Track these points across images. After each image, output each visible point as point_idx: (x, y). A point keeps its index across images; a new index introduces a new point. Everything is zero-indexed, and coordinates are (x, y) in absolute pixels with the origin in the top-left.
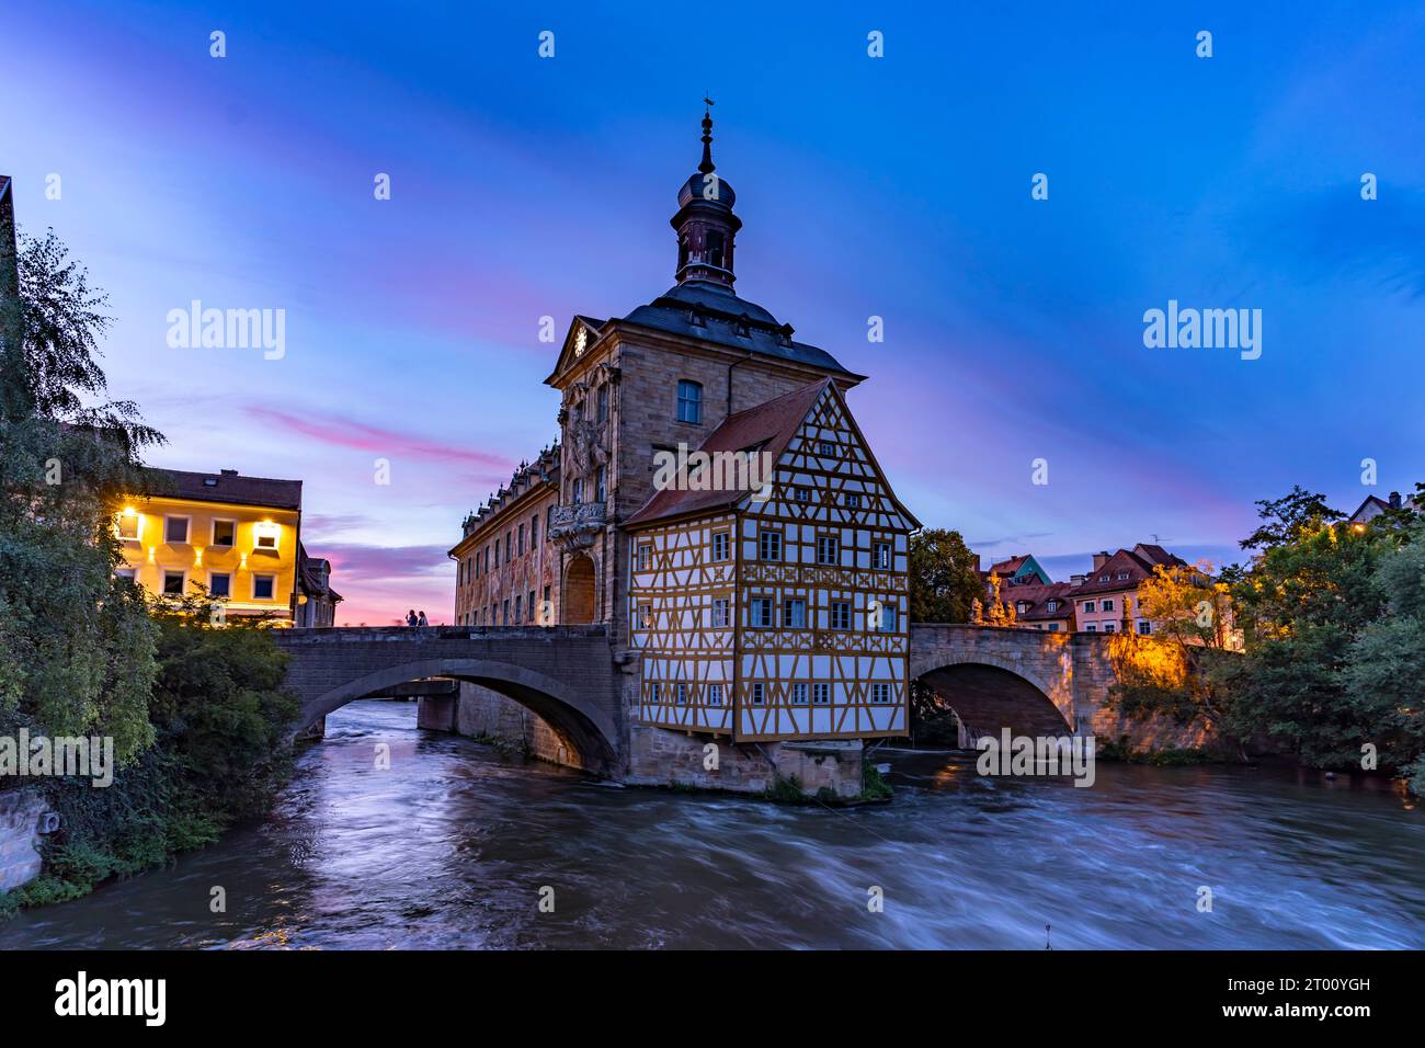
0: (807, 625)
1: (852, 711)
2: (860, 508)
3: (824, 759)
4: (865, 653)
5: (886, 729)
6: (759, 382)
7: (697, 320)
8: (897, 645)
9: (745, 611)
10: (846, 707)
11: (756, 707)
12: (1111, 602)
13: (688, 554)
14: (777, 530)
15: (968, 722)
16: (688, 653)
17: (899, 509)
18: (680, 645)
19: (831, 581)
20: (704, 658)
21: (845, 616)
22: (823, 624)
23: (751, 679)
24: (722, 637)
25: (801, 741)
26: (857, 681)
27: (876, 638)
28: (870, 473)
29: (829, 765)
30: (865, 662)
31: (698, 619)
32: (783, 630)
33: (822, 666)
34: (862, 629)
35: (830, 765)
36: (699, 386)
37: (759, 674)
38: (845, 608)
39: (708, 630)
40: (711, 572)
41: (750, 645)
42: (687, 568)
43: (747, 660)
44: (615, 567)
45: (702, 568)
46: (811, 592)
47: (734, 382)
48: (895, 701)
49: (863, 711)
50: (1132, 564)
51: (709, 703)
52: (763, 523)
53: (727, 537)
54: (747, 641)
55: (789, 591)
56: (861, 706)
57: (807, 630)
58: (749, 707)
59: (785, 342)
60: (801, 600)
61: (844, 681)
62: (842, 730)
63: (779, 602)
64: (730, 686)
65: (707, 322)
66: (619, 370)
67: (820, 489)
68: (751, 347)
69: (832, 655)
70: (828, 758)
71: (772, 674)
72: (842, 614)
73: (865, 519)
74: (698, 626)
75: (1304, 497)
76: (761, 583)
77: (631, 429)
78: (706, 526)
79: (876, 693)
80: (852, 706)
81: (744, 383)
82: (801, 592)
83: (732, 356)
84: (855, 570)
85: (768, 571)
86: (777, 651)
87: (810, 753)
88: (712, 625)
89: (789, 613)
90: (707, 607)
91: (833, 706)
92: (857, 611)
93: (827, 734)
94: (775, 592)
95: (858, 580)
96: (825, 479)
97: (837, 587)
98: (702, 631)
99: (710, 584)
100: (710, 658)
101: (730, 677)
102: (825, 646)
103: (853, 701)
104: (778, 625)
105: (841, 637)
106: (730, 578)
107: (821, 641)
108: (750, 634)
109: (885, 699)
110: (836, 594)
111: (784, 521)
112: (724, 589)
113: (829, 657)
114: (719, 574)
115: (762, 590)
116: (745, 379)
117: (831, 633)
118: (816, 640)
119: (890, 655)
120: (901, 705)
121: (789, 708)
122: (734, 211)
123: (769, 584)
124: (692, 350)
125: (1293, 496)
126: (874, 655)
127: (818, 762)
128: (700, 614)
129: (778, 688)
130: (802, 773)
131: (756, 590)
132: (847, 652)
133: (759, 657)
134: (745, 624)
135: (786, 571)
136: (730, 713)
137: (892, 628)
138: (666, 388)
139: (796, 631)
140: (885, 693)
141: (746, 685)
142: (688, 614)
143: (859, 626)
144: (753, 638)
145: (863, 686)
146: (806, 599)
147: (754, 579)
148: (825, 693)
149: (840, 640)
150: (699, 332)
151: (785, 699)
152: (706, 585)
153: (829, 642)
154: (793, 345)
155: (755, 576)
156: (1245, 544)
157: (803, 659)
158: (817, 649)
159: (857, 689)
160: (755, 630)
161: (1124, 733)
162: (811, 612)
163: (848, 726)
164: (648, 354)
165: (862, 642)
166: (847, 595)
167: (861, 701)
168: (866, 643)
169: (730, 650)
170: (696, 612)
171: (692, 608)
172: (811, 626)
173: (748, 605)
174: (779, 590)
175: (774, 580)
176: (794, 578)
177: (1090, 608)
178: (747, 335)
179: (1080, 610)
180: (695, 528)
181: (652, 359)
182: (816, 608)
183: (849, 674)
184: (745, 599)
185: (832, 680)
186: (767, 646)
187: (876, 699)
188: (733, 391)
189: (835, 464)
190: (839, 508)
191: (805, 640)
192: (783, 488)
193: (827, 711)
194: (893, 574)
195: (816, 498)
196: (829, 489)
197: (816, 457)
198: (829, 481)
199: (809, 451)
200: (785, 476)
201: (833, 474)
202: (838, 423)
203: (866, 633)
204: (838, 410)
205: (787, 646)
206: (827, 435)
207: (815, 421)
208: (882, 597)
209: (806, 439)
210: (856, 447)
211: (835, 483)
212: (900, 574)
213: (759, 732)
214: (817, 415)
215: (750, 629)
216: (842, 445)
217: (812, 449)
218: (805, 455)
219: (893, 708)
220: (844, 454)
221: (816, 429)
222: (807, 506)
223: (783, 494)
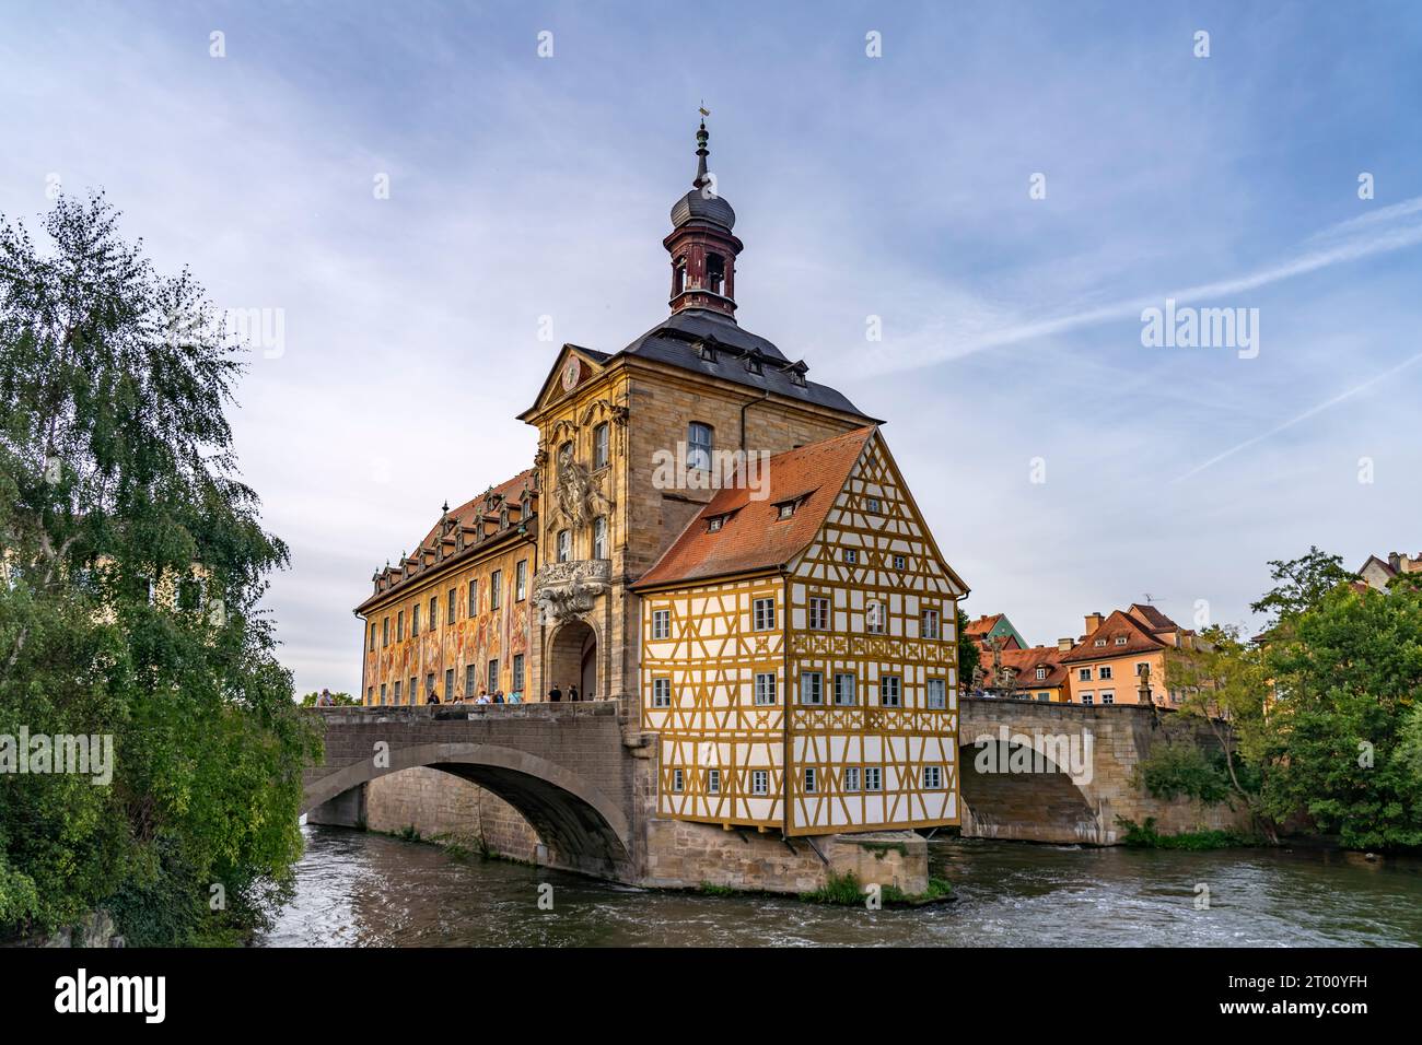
0: (857, 702)
1: (904, 797)
2: (908, 571)
3: (885, 853)
4: (916, 732)
5: (939, 817)
6: (773, 425)
7: (707, 355)
8: (947, 723)
9: (795, 686)
10: (897, 793)
11: (808, 796)
12: (1109, 669)
13: (720, 622)
14: (825, 596)
15: (975, 806)
16: (722, 735)
17: (946, 571)
18: (710, 724)
19: (881, 652)
20: (743, 740)
21: (894, 691)
22: (874, 701)
23: (802, 763)
24: (767, 717)
25: (855, 834)
26: (908, 764)
27: (926, 716)
28: (917, 532)
29: (891, 860)
30: (916, 742)
31: (734, 696)
32: (833, 708)
33: (873, 748)
34: (912, 706)
35: (893, 860)
36: (710, 428)
37: (810, 758)
38: (894, 682)
39: (748, 709)
40: (751, 642)
41: (801, 726)
42: (719, 637)
43: (798, 742)
44: (625, 635)
45: (740, 637)
46: (861, 664)
47: (747, 424)
48: (946, 786)
49: (914, 797)
50: (1130, 627)
51: (751, 791)
52: (811, 588)
53: (770, 603)
54: (797, 721)
55: (839, 664)
56: (914, 792)
57: (857, 708)
58: (801, 796)
59: (798, 381)
60: (852, 674)
61: (895, 764)
62: (894, 820)
63: (829, 676)
64: (779, 773)
65: (718, 357)
66: (626, 409)
67: (868, 550)
68: (764, 386)
69: (883, 736)
70: (890, 852)
71: (823, 759)
72: (891, 688)
73: (912, 584)
74: (735, 704)
75: (1320, 559)
76: (811, 655)
77: (640, 477)
78: (744, 590)
79: (927, 777)
80: (904, 792)
81: (757, 426)
82: (851, 665)
83: (746, 395)
84: (904, 640)
85: (817, 641)
86: (828, 732)
87: (869, 847)
88: (754, 703)
89: (838, 689)
90: (747, 682)
91: (885, 793)
92: (906, 685)
93: (879, 825)
94: (825, 665)
95: (908, 651)
96: (872, 538)
97: (887, 659)
98: (740, 710)
99: (752, 656)
100: (751, 741)
101: (778, 760)
102: (876, 725)
103: (905, 787)
104: (829, 703)
105: (892, 714)
106: (776, 650)
107: (872, 720)
108: (801, 713)
109: (936, 784)
110: (885, 667)
111: (832, 585)
112: (769, 662)
113: (879, 738)
114: (762, 645)
115: (812, 663)
116: (758, 422)
117: (881, 711)
118: (867, 719)
119: (940, 735)
120: (953, 791)
121: (841, 796)
122: (735, 232)
123: (820, 657)
124: (705, 388)
125: (1310, 557)
126: (925, 735)
127: (879, 857)
128: (737, 691)
129: (830, 774)
130: (859, 869)
131: (806, 663)
132: (898, 732)
133: (810, 738)
134: (795, 702)
135: (836, 642)
136: (780, 803)
137: (941, 705)
138: (676, 430)
139: (846, 709)
140: (936, 777)
141: (797, 770)
142: (721, 690)
143: (909, 703)
144: (804, 717)
145: (914, 769)
146: (856, 672)
147: (804, 651)
148: (876, 779)
149: (891, 720)
150: (711, 368)
151: (837, 786)
152: (745, 657)
153: (880, 720)
154: (807, 385)
155: (805, 647)
156: (1258, 607)
157: (855, 740)
158: (868, 730)
159: (908, 773)
160: (806, 708)
162: (861, 687)
163: (901, 816)
164: (656, 391)
165: (913, 720)
166: (897, 668)
167: (913, 787)
168: (916, 721)
169: (778, 731)
170: (732, 687)
171: (727, 683)
172: (861, 704)
173: (798, 681)
174: (829, 663)
175: (823, 652)
176: (844, 648)
177: (1086, 675)
178: (759, 373)
179: (1075, 678)
180: (728, 592)
181: (660, 398)
182: (867, 683)
183: (901, 757)
184: (795, 673)
185: (884, 764)
186: (819, 726)
187: (927, 784)
188: (747, 435)
189: (882, 521)
190: (887, 571)
191: (856, 719)
192: (831, 549)
193: (880, 798)
194: (942, 644)
195: (864, 560)
196: (876, 550)
197: (863, 514)
198: (876, 541)
199: (855, 507)
200: (832, 536)
201: (881, 533)
202: (883, 477)
203: (916, 711)
204: (883, 463)
205: (838, 726)
206: (873, 490)
207: (860, 475)
208: (931, 670)
209: (852, 495)
210: (901, 502)
211: (883, 543)
212: (948, 644)
213: (811, 824)
214: (863, 468)
215: (800, 707)
216: (888, 500)
217: (859, 505)
218: (852, 511)
219: (945, 794)
220: (891, 510)
221: (862, 483)
222: (855, 569)
223: (832, 556)
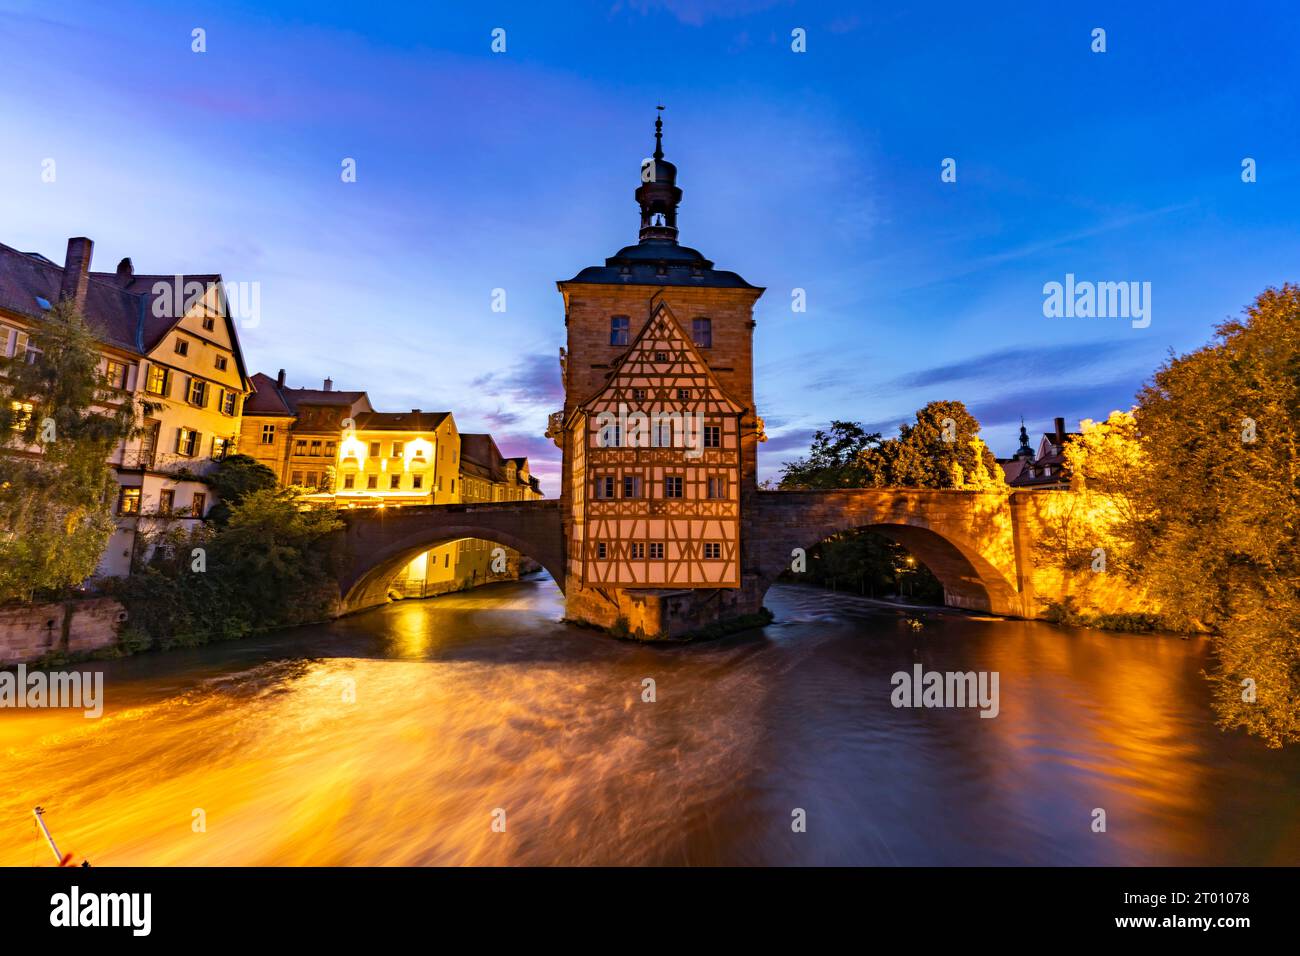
0: (644, 495)
1: (684, 565)
2: (691, 400)
4: (697, 517)
5: (717, 581)
8: (728, 510)
9: (591, 487)
10: (679, 562)
11: (600, 561)
19: (665, 459)
21: (678, 487)
22: (658, 493)
23: (596, 539)
26: (689, 540)
27: (707, 505)
28: (700, 370)
30: (696, 525)
32: (623, 499)
33: (657, 529)
34: (693, 497)
35: (641, 609)
37: (603, 535)
38: (678, 480)
41: (595, 513)
43: (594, 524)
46: (648, 469)
48: (726, 557)
49: (694, 565)
54: (594, 509)
55: (628, 470)
56: (693, 561)
57: (643, 500)
58: (594, 561)
60: (639, 476)
61: (677, 540)
62: (675, 581)
67: (655, 388)
69: (666, 520)
71: (613, 535)
72: (676, 486)
73: (695, 408)
76: (605, 465)
79: (708, 551)
80: (685, 561)
82: (639, 470)
85: (612, 455)
86: (618, 517)
87: (633, 599)
89: (628, 487)
91: (667, 561)
92: (690, 483)
93: (661, 584)
94: (617, 471)
96: (659, 380)
97: (671, 464)
102: (660, 512)
103: (686, 557)
105: (674, 504)
107: (656, 508)
108: (595, 504)
109: (717, 556)
110: (669, 470)
113: (663, 521)
115: (606, 470)
117: (666, 501)
118: (652, 507)
119: (721, 519)
120: (732, 562)
121: (628, 562)
123: (612, 465)
126: (705, 519)
127: (636, 606)
129: (619, 546)
130: (629, 614)
131: (600, 470)
132: (680, 517)
133: (603, 522)
134: (591, 496)
135: (626, 454)
137: (722, 496)
139: (634, 501)
140: (716, 551)
141: (592, 544)
143: (691, 496)
144: (598, 507)
145: (695, 544)
146: (642, 475)
147: (599, 462)
148: (660, 550)
149: (674, 507)
151: (625, 554)
153: (663, 508)
155: (602, 460)
157: (641, 524)
158: (653, 515)
159: (689, 547)
160: (600, 501)
161: (1069, 594)
162: (647, 485)
163: (681, 579)
165: (695, 508)
166: (679, 470)
167: (693, 557)
168: (697, 509)
169: (584, 517)
172: (647, 497)
173: (594, 483)
174: (619, 470)
175: (615, 462)
176: (632, 459)
182: (652, 482)
183: (682, 534)
184: (592, 477)
185: (667, 540)
186: (611, 513)
187: (708, 556)
189: (668, 366)
190: (671, 401)
191: (644, 508)
192: (623, 391)
193: (662, 565)
194: (723, 450)
195: (651, 395)
196: (662, 388)
197: (651, 363)
198: (662, 382)
199: (645, 359)
200: (624, 382)
201: (668, 374)
202: (671, 334)
203: (697, 501)
204: (671, 326)
205: (627, 513)
206: (662, 345)
207: (651, 336)
208: (712, 471)
209: (642, 352)
210: (687, 351)
211: (668, 382)
212: (729, 450)
213: (602, 580)
214: (653, 332)
215: (596, 499)
216: (674, 351)
217: (648, 357)
218: (642, 363)
219: (724, 564)
220: (677, 357)
221: (651, 342)
222: (643, 402)
223: (623, 395)
